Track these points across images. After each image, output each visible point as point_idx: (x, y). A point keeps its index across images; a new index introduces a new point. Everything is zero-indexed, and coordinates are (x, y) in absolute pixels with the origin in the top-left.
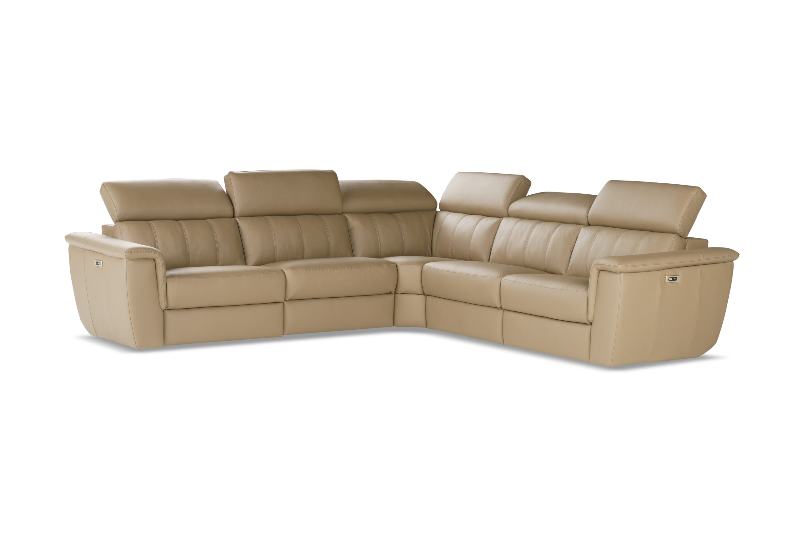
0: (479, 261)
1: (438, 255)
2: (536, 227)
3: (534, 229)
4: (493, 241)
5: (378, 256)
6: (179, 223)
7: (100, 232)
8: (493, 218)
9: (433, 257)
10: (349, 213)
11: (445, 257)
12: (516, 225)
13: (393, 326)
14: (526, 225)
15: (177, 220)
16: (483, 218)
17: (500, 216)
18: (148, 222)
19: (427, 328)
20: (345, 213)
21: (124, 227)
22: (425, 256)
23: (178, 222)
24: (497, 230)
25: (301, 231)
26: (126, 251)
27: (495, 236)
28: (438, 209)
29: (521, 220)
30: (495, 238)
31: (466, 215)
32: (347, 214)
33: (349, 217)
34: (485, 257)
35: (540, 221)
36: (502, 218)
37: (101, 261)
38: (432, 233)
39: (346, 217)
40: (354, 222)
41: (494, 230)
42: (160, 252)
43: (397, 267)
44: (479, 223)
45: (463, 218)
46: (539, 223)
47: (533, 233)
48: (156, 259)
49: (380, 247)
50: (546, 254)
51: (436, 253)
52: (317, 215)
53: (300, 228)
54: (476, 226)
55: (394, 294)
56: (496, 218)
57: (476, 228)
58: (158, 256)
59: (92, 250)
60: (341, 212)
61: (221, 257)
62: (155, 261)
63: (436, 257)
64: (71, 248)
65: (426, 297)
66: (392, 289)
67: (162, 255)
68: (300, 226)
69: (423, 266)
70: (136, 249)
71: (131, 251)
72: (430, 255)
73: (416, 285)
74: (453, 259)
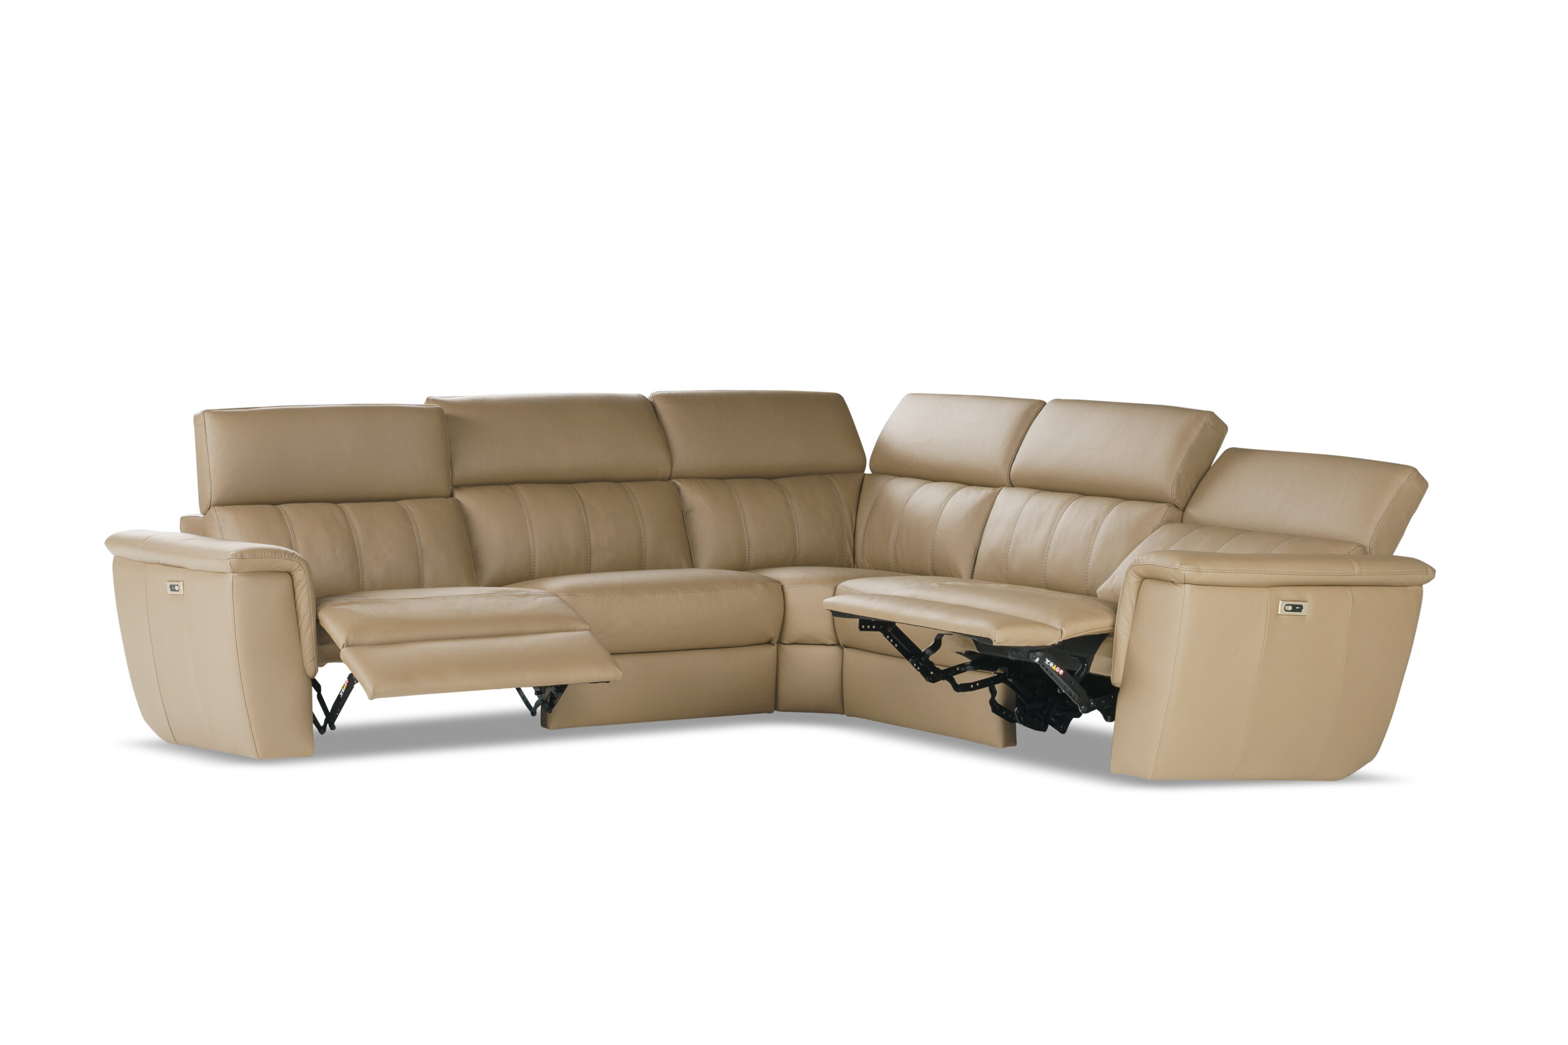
0: (952, 576)
1: (867, 565)
2: (1069, 508)
3: (1065, 510)
4: (982, 536)
5: (743, 567)
6: (340, 508)
7: (175, 527)
8: (980, 488)
9: (856, 569)
10: (687, 477)
11: (882, 569)
12: (1029, 502)
13: (775, 711)
14: (1049, 503)
15: (336, 501)
16: (960, 489)
17: (994, 484)
18: (277, 506)
19: (845, 715)
20: (677, 478)
21: (225, 517)
22: (841, 566)
23: (338, 506)
24: (990, 513)
25: (586, 515)
26: (232, 554)
27: (985, 526)
28: (868, 471)
29: (1039, 492)
30: (984, 529)
31: (924, 481)
32: (679, 481)
33: (685, 488)
34: (964, 568)
35: (1077, 496)
36: (998, 489)
37: (180, 582)
38: (854, 521)
39: (677, 486)
40: (694, 496)
41: (983, 512)
42: (302, 557)
43: (783, 589)
44: (952, 498)
45: (919, 488)
46: (1075, 500)
47: (1063, 519)
48: (292, 573)
49: (747, 549)
50: (1088, 562)
51: (862, 560)
52: (618, 481)
53: (584, 509)
54: (946, 504)
55: (776, 645)
56: (987, 488)
57: (946, 507)
58: (298, 565)
59: (161, 562)
60: (668, 475)
61: (428, 574)
62: (291, 576)
63: (864, 568)
64: (118, 563)
65: (841, 651)
66: (774, 634)
67: (307, 564)
68: (583, 504)
69: (836, 588)
70: (253, 552)
71: (243, 556)
72: (850, 564)
73: (822, 627)
74: (898, 572)
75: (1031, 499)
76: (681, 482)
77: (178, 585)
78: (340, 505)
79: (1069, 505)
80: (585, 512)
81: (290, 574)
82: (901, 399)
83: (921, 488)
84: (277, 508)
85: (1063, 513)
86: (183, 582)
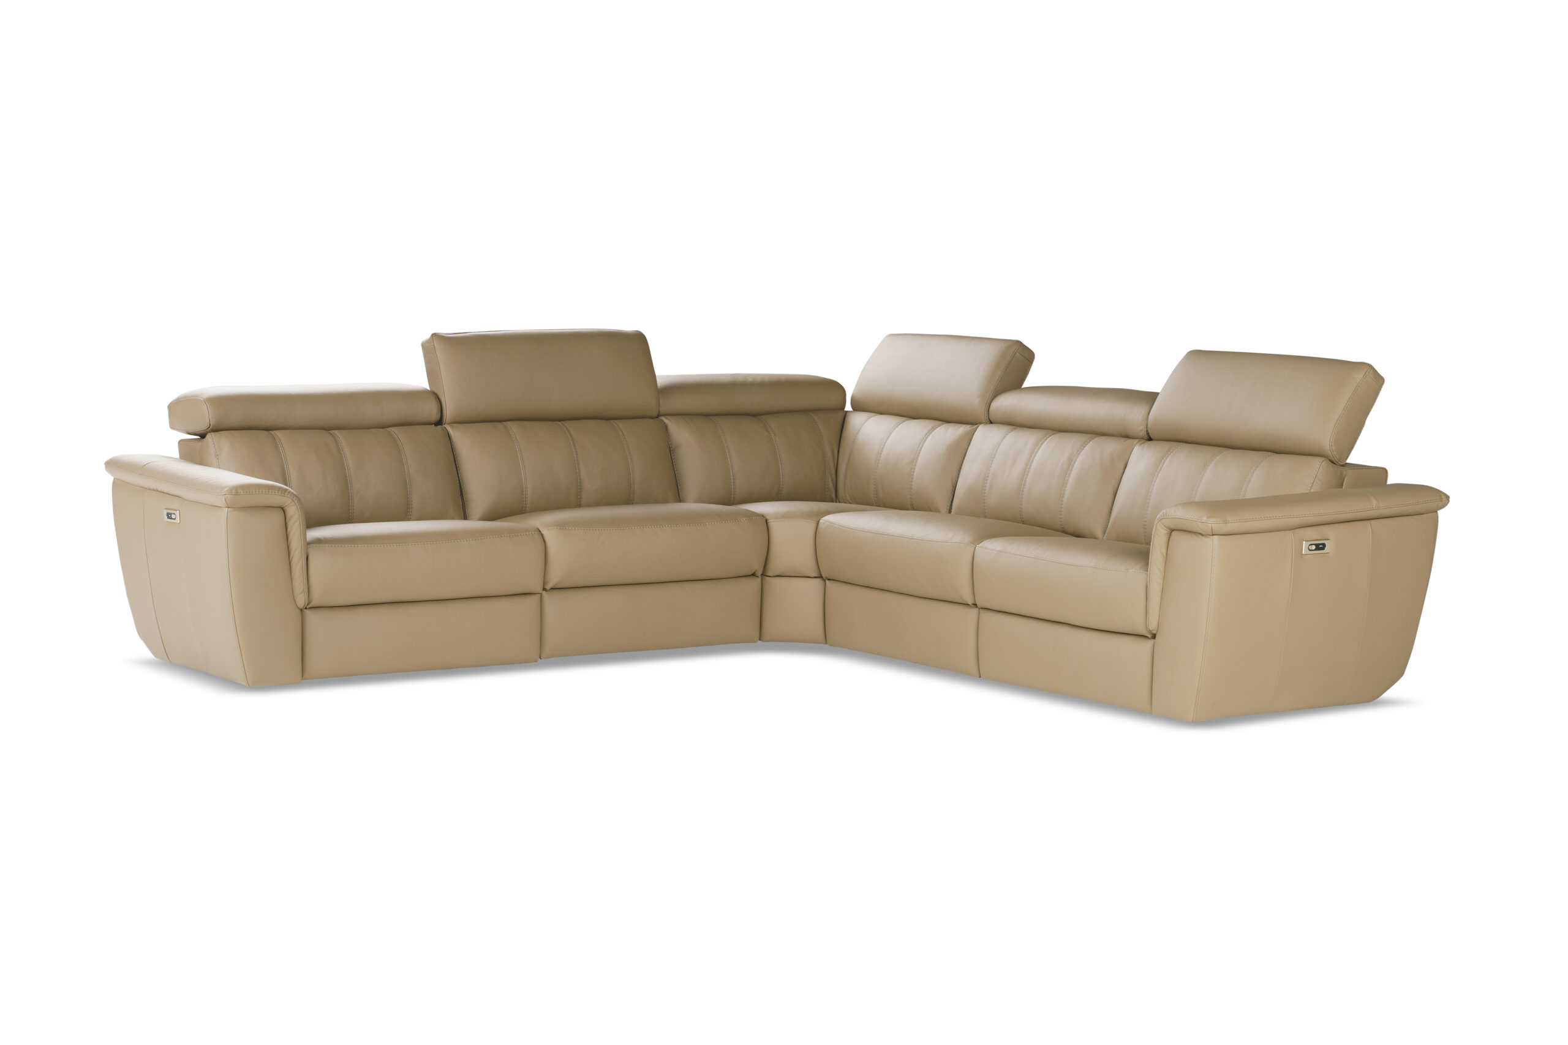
0: (931, 511)
1: (849, 500)
2: (1045, 444)
3: (1040, 447)
4: (959, 472)
5: (729, 502)
6: (333, 436)
8: (958, 425)
9: (838, 504)
10: (672, 415)
11: (863, 504)
12: (1006, 439)
13: (760, 641)
14: (1024, 440)
15: (328, 429)
16: (938, 426)
17: (972, 422)
18: (271, 432)
19: (827, 645)
20: (663, 415)
21: (224, 444)
22: (824, 501)
23: (331, 434)
24: (967, 449)
25: (576, 451)
26: (227, 490)
27: (962, 463)
28: (848, 408)
29: (1015, 429)
30: (962, 465)
31: (904, 418)
32: (666, 418)
33: (672, 425)
34: (943, 504)
35: (1051, 432)
36: (976, 426)
37: (176, 510)
38: (836, 457)
39: (664, 423)
40: (680, 433)
41: (960, 451)
42: (295, 493)
43: (767, 523)
44: (931, 435)
45: (899, 425)
46: (1050, 436)
47: (1038, 455)
48: (286, 508)
49: (732, 484)
50: (1063, 497)
51: (844, 495)
52: (607, 419)
53: (575, 446)
54: (925, 441)
55: (760, 577)
56: (965, 426)
57: (925, 445)
58: (290, 501)
59: (159, 490)
60: (655, 413)
61: (416, 502)
62: (284, 511)
63: (845, 503)
64: (117, 485)
65: (824, 583)
66: (757, 567)
67: (299, 500)
68: (573, 441)
69: (819, 522)
70: (247, 488)
71: (237, 493)
72: (832, 499)
73: (804, 560)
74: (879, 506)
75: (1007, 437)
76: (668, 419)
77: (174, 514)
78: (333, 432)
79: (1044, 442)
80: (576, 449)
81: (283, 509)
82: (882, 339)
83: (901, 425)
84: (271, 434)
85: (1039, 449)
86: (179, 510)
